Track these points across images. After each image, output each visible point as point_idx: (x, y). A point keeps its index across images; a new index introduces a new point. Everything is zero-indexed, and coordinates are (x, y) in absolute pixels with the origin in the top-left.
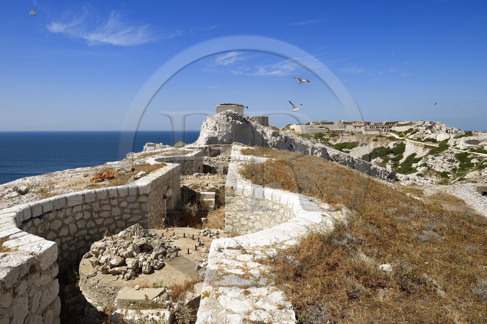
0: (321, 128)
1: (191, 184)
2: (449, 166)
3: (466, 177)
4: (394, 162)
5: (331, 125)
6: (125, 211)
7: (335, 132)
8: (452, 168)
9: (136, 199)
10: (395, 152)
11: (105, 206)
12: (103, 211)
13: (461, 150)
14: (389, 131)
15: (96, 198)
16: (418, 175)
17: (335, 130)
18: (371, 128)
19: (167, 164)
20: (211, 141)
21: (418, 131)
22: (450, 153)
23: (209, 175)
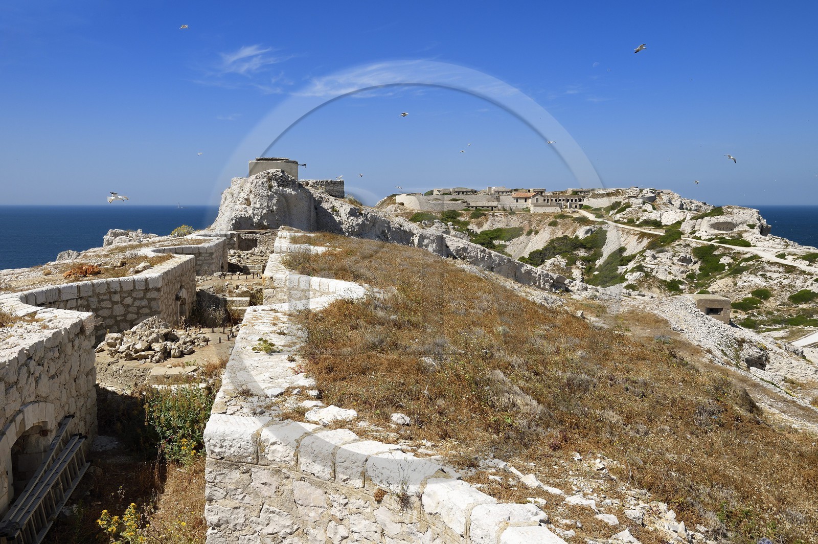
0: (453, 202)
1: (213, 287)
2: (682, 269)
3: (710, 290)
4: (586, 265)
5: (473, 196)
6: (131, 309)
7: (481, 208)
8: (688, 273)
9: (144, 295)
10: (587, 246)
11: (105, 302)
12: (102, 308)
13: (704, 240)
14: (578, 206)
15: (94, 291)
16: (628, 287)
17: (481, 204)
18: (546, 201)
19: (175, 255)
20: (240, 223)
21: (629, 206)
22: (684, 247)
23: (239, 275)
